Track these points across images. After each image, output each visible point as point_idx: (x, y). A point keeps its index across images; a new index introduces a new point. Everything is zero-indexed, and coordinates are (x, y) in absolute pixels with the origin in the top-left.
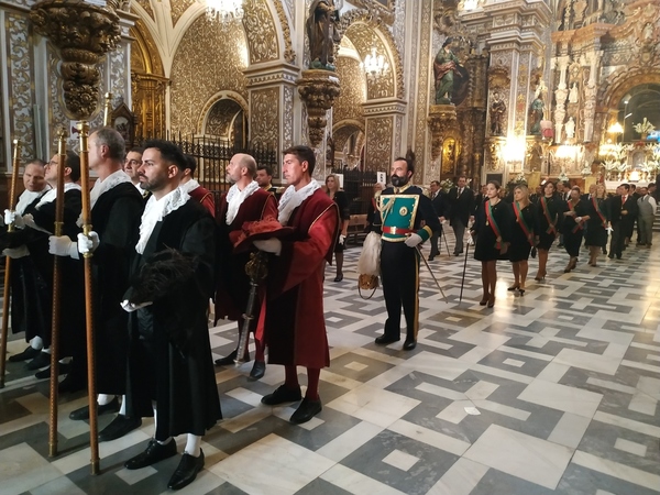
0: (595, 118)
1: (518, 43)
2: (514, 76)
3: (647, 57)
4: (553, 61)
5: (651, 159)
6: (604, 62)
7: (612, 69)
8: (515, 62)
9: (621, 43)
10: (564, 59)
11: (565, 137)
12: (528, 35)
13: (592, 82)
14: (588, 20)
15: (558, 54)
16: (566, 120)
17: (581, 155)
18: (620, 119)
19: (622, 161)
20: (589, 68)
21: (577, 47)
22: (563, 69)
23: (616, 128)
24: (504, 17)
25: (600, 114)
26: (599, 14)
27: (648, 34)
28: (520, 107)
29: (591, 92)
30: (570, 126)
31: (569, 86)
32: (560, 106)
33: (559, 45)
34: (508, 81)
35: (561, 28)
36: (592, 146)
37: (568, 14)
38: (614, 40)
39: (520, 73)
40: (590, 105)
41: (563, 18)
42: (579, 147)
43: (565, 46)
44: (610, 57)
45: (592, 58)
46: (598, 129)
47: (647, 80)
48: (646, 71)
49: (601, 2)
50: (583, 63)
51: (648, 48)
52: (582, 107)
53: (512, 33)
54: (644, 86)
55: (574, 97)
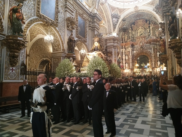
0: (132, 63)
1: (113, 46)
3: (142, 49)
4: (121, 50)
5: (145, 72)
6: (133, 50)
7: (135, 52)
8: (113, 50)
9: (136, 46)
10: (124, 50)
11: (126, 67)
12: (116, 44)
13: (131, 55)
14: (128, 41)
15: (122, 48)
16: (126, 63)
17: (130, 72)
18: (138, 63)
19: (139, 73)
20: (130, 51)
21: (126, 47)
22: (124, 52)
23: (137, 65)
24: (110, 40)
25: (133, 62)
26: (130, 40)
27: (141, 44)
28: (115, 61)
29: (131, 57)
30: (127, 65)
31: (126, 55)
32: (124, 60)
33: (122, 46)
34: (112, 55)
35: (122, 42)
36: (132, 69)
37: (123, 39)
38: (134, 45)
40: (131, 60)
41: (123, 40)
42: (129, 70)
43: (124, 47)
44: (134, 49)
45: (130, 49)
46: (133, 65)
47: (142, 54)
48: (142, 52)
49: (130, 37)
50: (128, 50)
51: (142, 47)
52: (129, 60)
53: (112, 44)
54: (142, 56)
55: (127, 58)
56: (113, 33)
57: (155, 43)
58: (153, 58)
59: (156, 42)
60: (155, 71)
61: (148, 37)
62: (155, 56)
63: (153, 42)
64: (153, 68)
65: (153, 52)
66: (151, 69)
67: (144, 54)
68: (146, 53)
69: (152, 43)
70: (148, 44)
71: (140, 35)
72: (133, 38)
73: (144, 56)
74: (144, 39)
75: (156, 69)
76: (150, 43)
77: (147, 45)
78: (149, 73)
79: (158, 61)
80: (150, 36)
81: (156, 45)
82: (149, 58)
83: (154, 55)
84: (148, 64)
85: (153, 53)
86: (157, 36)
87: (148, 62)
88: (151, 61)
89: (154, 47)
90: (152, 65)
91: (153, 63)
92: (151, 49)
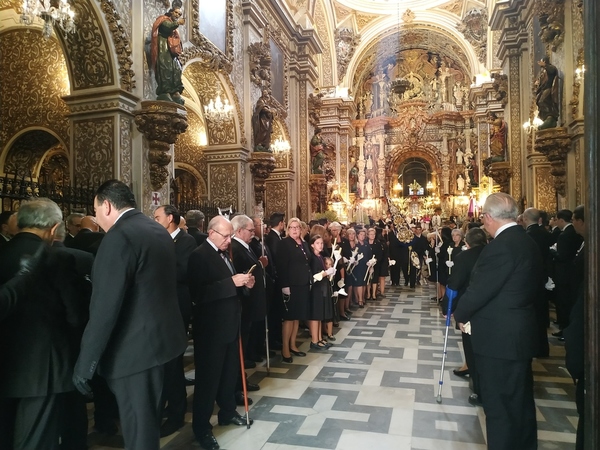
0: (386, 180)
1: (339, 128)
2: (338, 151)
3: (413, 140)
4: (354, 139)
5: (422, 208)
6: (388, 143)
7: (393, 147)
8: (337, 141)
9: (396, 130)
10: (362, 139)
11: (366, 193)
12: (345, 123)
13: (382, 156)
14: (375, 113)
15: (357, 135)
16: (366, 182)
17: (379, 206)
18: (400, 181)
19: (405, 209)
20: (379, 146)
21: (369, 131)
22: (361, 146)
23: (398, 187)
24: (328, 109)
25: (388, 178)
26: (382, 110)
27: (413, 126)
28: (343, 173)
29: (382, 163)
30: (369, 186)
31: (366, 158)
32: (361, 171)
33: (357, 128)
34: (335, 154)
35: (358, 117)
36: (384, 199)
37: (361, 108)
38: (392, 127)
39: (341, 149)
40: (381, 171)
41: (358, 110)
42: (377, 200)
43: (361, 130)
44: (390, 138)
45: (380, 138)
46: (388, 188)
47: (414, 155)
48: (414, 149)
49: (382, 102)
50: (374, 142)
51: (414, 134)
52: (376, 172)
53: (335, 121)
54: (412, 159)
55: (370, 165)
56: (338, 87)
57: (452, 123)
58: (446, 167)
59: (456, 121)
60: (451, 204)
61: (432, 104)
62: (450, 161)
63: (447, 119)
64: (444, 197)
65: (445, 151)
66: (438, 198)
67: (420, 155)
68: (425, 152)
69: (444, 122)
70: (433, 127)
71: (411, 97)
72: (390, 104)
73: (418, 159)
74: (420, 108)
75: (452, 198)
76: (438, 122)
77: (428, 127)
78: (433, 210)
79: (458, 177)
80: (440, 101)
81: (456, 129)
82: (433, 167)
83: (448, 159)
84: (430, 186)
85: (446, 153)
86: (459, 103)
87: (430, 179)
88: (440, 175)
89: (450, 135)
90: (442, 186)
91: (446, 181)
92: (441, 140)
